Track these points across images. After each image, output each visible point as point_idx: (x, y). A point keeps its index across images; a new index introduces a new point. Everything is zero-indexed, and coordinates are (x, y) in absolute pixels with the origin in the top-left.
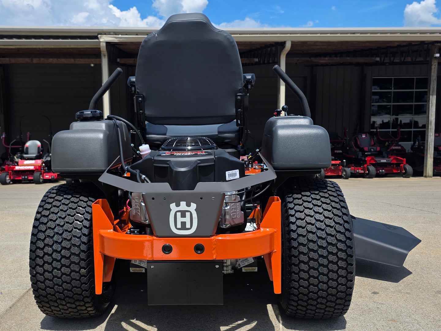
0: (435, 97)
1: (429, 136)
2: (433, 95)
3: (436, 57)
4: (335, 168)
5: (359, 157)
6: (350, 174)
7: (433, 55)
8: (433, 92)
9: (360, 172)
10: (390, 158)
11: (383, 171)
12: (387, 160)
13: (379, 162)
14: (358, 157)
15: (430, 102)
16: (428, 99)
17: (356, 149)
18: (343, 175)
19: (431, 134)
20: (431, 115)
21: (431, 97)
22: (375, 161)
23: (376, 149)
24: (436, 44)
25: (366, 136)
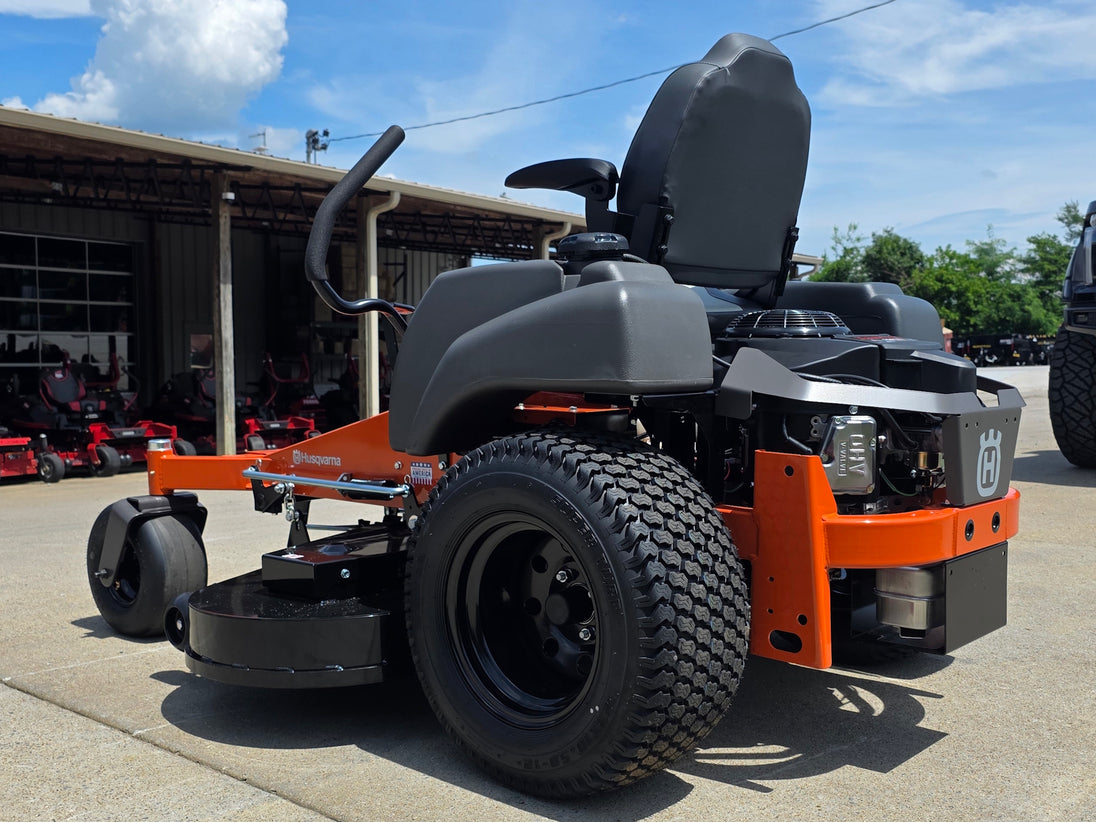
0: (229, 287)
1: (224, 375)
2: (225, 283)
3: (227, 200)
4: (17, 457)
5: (62, 427)
6: (64, 469)
7: (221, 195)
8: (225, 275)
9: (74, 464)
10: (139, 425)
11: (128, 456)
12: (135, 432)
13: (118, 436)
14: (58, 425)
15: (222, 299)
16: (217, 291)
17: (51, 407)
18: (43, 474)
19: (228, 370)
20: (226, 327)
21: (222, 286)
22: (111, 434)
23: (99, 406)
24: (225, 172)
25: (64, 375)
